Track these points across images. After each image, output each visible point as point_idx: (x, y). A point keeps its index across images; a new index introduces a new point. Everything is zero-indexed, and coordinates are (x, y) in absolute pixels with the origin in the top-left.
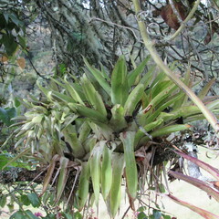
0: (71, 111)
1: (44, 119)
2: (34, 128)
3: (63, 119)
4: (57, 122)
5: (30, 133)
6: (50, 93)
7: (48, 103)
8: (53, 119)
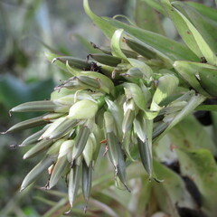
0: (184, 84)
1: (102, 108)
2: (75, 132)
3: (155, 107)
4: (139, 115)
5: (64, 148)
6: (118, 34)
7: (115, 62)
8: (128, 107)
